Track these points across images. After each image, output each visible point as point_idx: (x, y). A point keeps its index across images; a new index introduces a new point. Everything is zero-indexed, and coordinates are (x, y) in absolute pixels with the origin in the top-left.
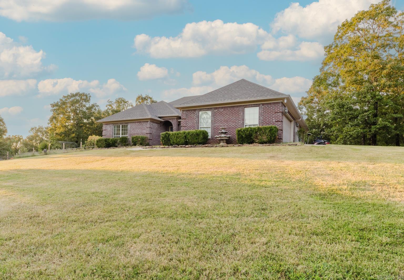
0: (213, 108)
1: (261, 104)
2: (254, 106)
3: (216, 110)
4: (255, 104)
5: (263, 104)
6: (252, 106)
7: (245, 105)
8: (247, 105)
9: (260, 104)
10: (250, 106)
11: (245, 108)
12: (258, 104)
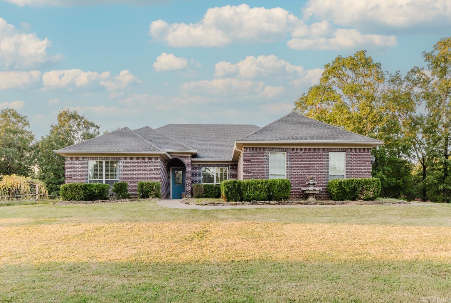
0: (289, 148)
1: (349, 149)
2: (340, 150)
3: (294, 152)
4: (341, 149)
5: (351, 149)
6: (338, 150)
7: (330, 149)
8: (332, 149)
9: (347, 149)
10: (336, 150)
11: (329, 152)
12: (345, 149)
